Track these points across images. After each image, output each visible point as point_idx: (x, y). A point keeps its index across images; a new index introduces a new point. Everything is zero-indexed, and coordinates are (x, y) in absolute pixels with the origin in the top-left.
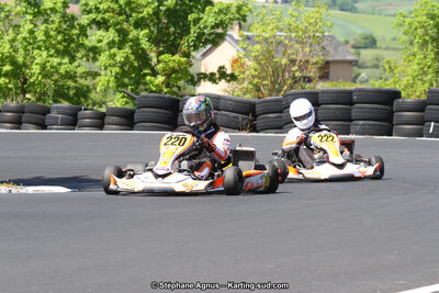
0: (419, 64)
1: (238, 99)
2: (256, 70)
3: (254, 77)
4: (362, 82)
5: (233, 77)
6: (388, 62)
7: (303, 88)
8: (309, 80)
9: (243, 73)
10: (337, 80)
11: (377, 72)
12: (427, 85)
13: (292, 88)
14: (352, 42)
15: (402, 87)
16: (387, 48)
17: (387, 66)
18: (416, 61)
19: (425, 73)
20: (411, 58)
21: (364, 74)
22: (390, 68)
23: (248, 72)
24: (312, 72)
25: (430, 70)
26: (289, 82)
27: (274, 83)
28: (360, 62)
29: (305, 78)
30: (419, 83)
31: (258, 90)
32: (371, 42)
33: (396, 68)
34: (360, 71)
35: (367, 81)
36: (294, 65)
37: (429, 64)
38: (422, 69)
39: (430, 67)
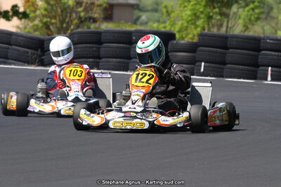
0: (191, 10)
1: (29, 35)
2: (45, 10)
3: (44, 16)
4: (142, 24)
5: (24, 16)
6: (166, 7)
7: (89, 28)
8: (95, 20)
9: (35, 12)
10: (119, 21)
11: (156, 15)
12: (199, 29)
13: (78, 27)
15: (177, 29)
17: (164, 10)
18: (190, 7)
19: (198, 18)
20: (186, 4)
21: (144, 17)
22: (167, 12)
23: (38, 12)
24: (97, 14)
25: (202, 16)
26: (76, 21)
27: (62, 22)
28: (141, 5)
29: (90, 18)
30: (193, 27)
31: (48, 28)
33: (173, 12)
34: (141, 14)
35: (146, 23)
36: (81, 6)
37: (201, 10)
38: (195, 14)
39: (202, 12)
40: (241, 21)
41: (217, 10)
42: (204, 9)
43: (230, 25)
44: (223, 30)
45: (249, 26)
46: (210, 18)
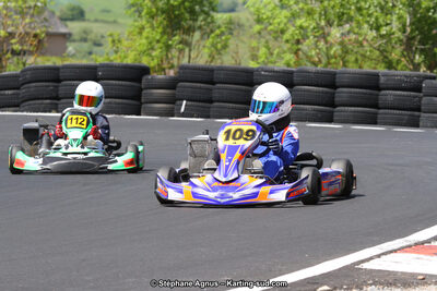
0: (147, 38)
6: (111, 35)
12: (156, 61)
14: (58, 14)
16: (96, 21)
17: (110, 40)
19: (153, 49)
22: (113, 41)
32: (78, 14)
36: (14, 38)
37: (158, 38)
38: (150, 43)
39: (158, 41)
40: (206, 50)
41: (177, 38)
42: (162, 37)
43: (192, 56)
44: (185, 61)
45: (216, 57)
46: (168, 47)
